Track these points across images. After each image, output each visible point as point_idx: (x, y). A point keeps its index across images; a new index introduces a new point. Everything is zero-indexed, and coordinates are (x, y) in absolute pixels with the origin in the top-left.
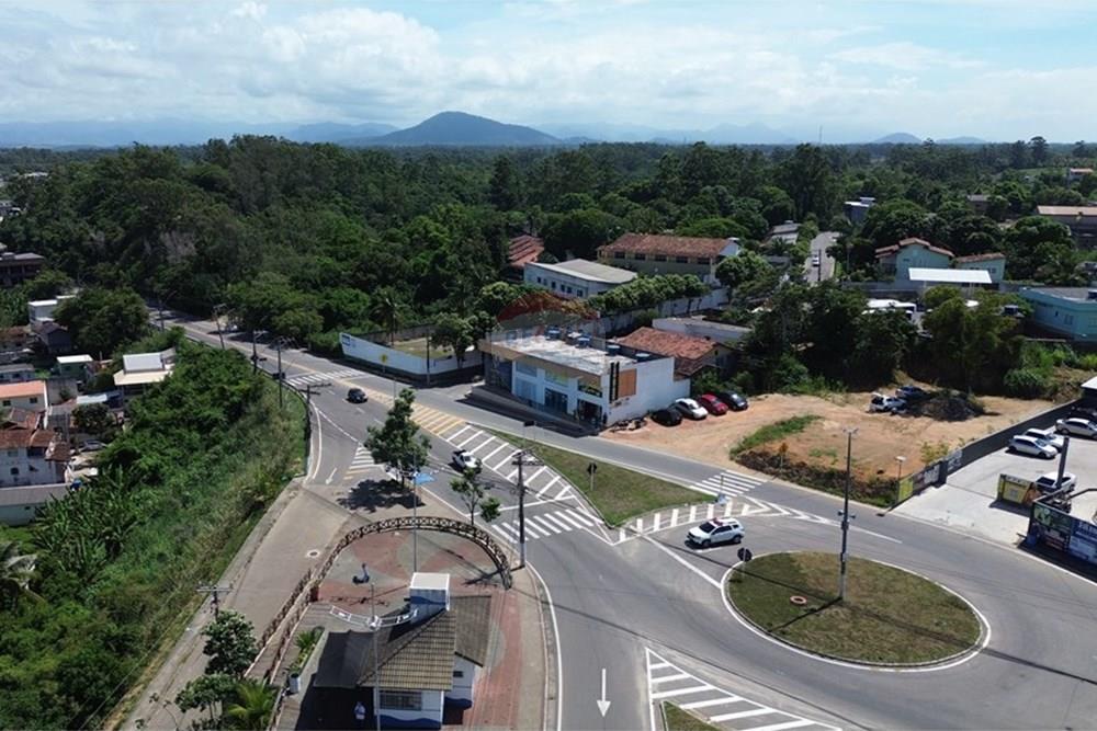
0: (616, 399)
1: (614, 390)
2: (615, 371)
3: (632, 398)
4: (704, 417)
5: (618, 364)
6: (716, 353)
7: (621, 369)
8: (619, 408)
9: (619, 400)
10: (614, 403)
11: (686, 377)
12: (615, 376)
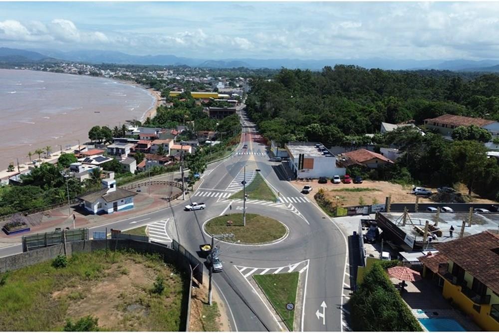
0: (302, 168)
1: (301, 165)
2: (302, 157)
3: (310, 170)
4: (338, 183)
5: (303, 155)
6: (377, 162)
7: (305, 157)
8: (303, 173)
9: (304, 170)
10: (301, 170)
11: (345, 167)
12: (301, 159)
